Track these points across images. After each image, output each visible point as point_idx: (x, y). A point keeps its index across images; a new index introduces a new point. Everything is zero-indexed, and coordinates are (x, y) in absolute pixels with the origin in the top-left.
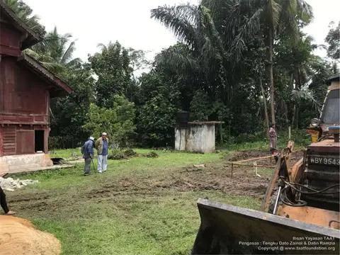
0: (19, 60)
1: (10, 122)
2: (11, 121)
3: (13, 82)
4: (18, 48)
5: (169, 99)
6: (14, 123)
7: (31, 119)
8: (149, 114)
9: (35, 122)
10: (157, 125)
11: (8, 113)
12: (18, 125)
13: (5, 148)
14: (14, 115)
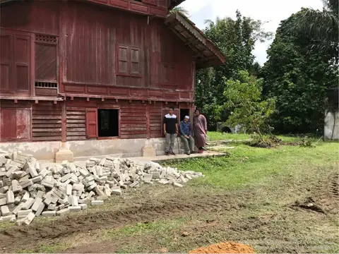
0: (166, 22)
1: (156, 99)
2: (158, 97)
3: (159, 51)
4: (166, 8)
5: (309, 74)
6: (161, 100)
7: (177, 95)
8: (281, 93)
9: (181, 100)
10: (294, 107)
11: (154, 88)
12: (164, 102)
13: (152, 128)
14: (161, 90)
